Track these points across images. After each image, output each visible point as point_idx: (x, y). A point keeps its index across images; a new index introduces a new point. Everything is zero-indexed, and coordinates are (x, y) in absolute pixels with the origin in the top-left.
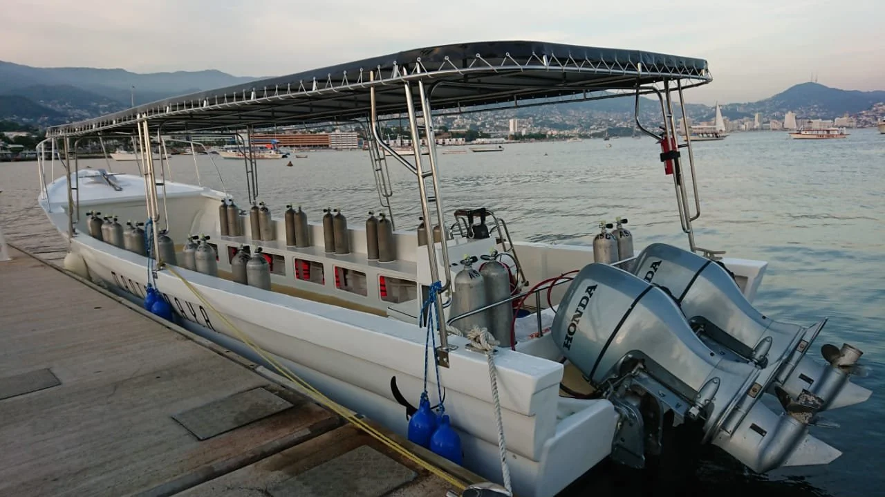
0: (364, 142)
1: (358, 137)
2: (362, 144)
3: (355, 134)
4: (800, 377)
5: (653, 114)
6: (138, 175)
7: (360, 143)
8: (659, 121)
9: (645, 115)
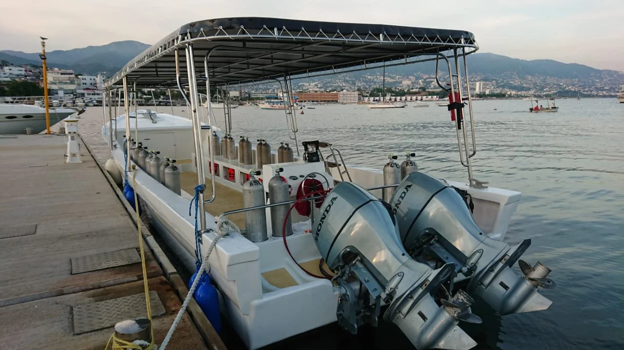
0: (362, 98)
1: (359, 95)
2: (361, 99)
3: (357, 93)
4: (500, 284)
5: (598, 81)
6: (170, 114)
7: (359, 99)
8: (603, 86)
9: (591, 81)
